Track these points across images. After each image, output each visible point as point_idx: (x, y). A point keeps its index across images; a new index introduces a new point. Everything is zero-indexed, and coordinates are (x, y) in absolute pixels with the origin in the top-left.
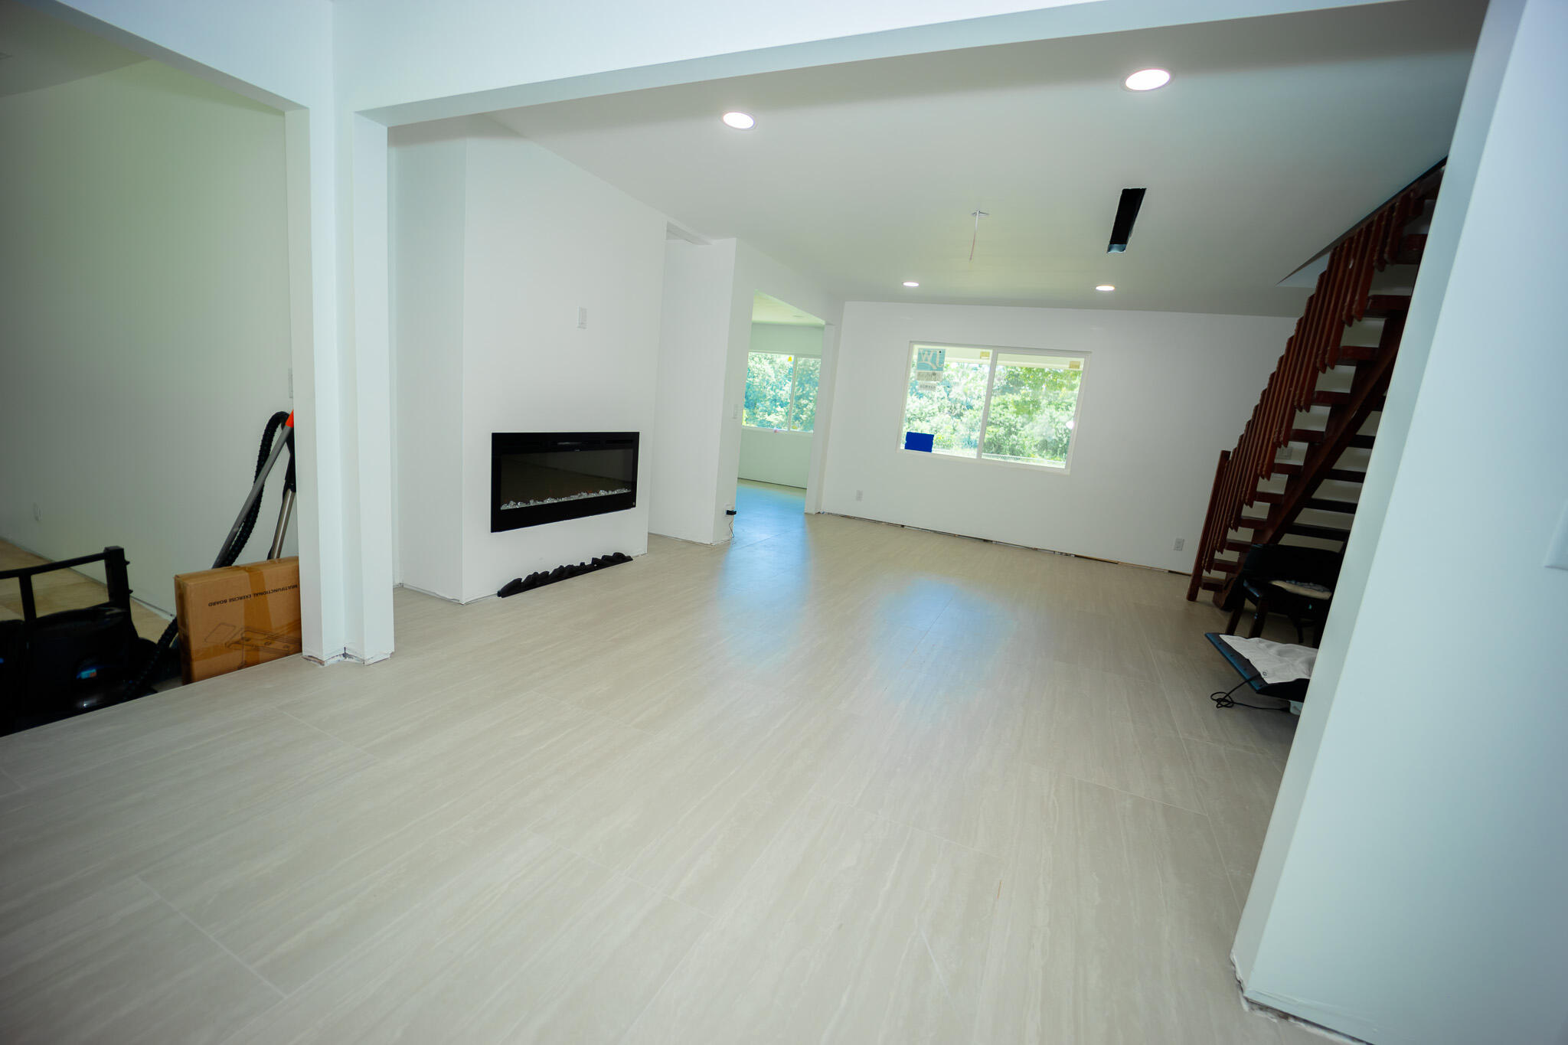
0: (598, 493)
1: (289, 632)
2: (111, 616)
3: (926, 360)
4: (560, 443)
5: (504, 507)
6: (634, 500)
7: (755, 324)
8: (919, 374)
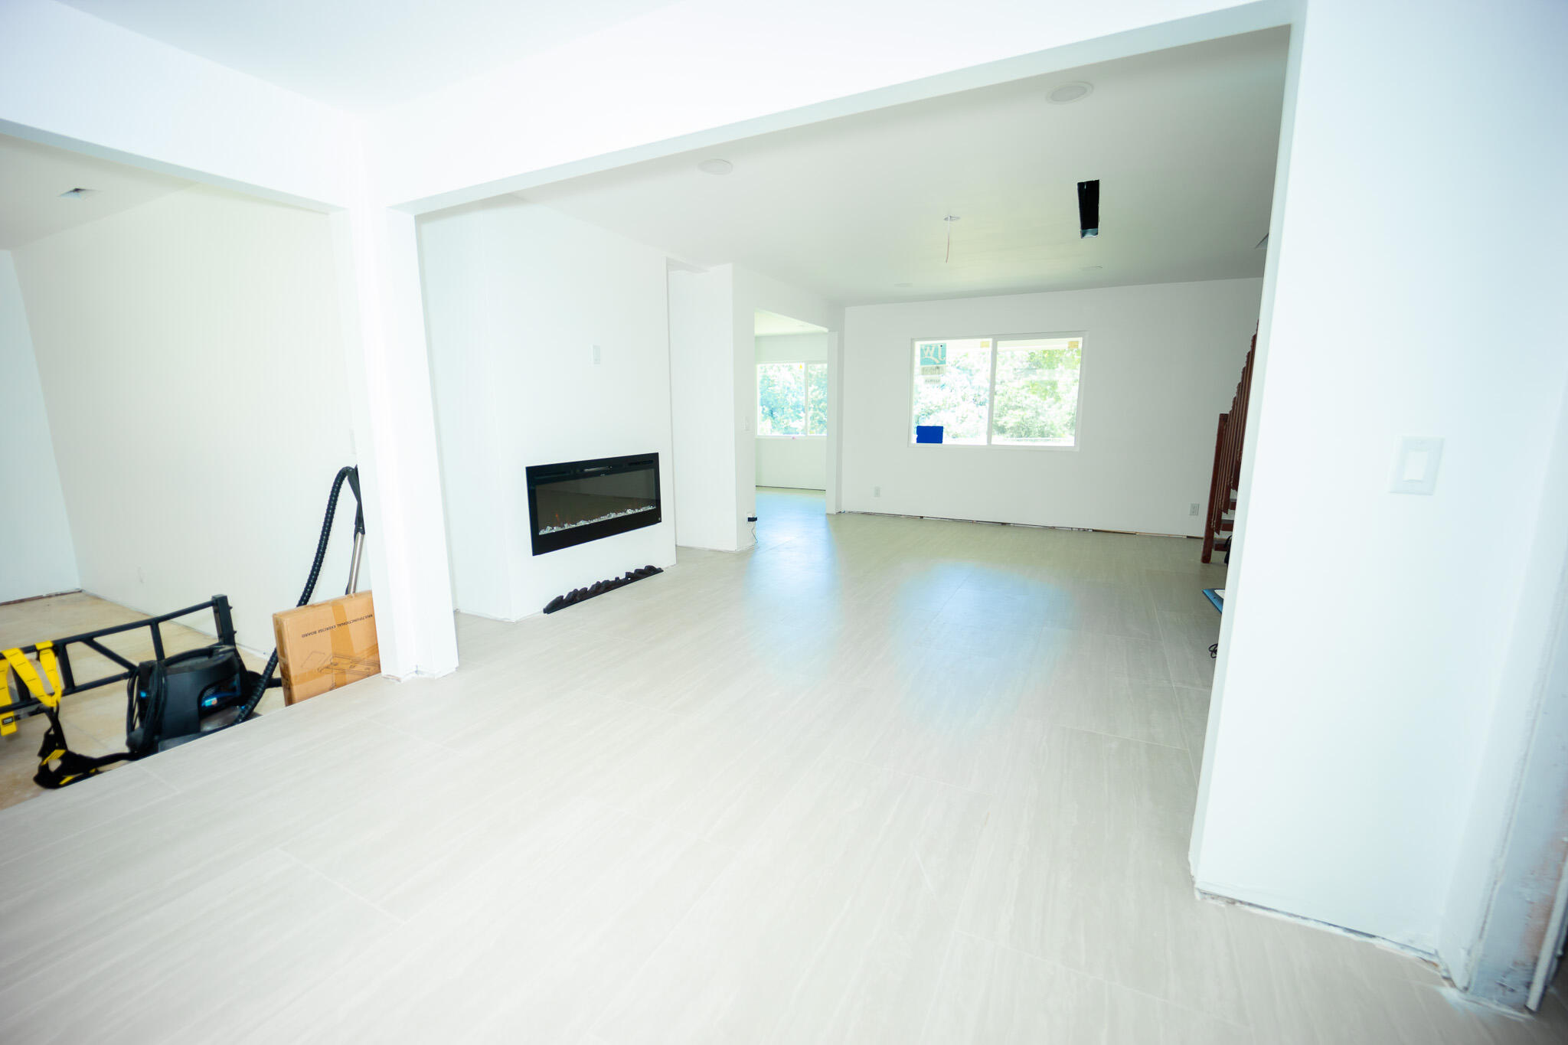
0: (625, 512)
1: (368, 657)
2: (224, 652)
3: (929, 355)
4: (586, 470)
5: (542, 533)
6: (660, 516)
7: (758, 338)
8: (923, 369)
